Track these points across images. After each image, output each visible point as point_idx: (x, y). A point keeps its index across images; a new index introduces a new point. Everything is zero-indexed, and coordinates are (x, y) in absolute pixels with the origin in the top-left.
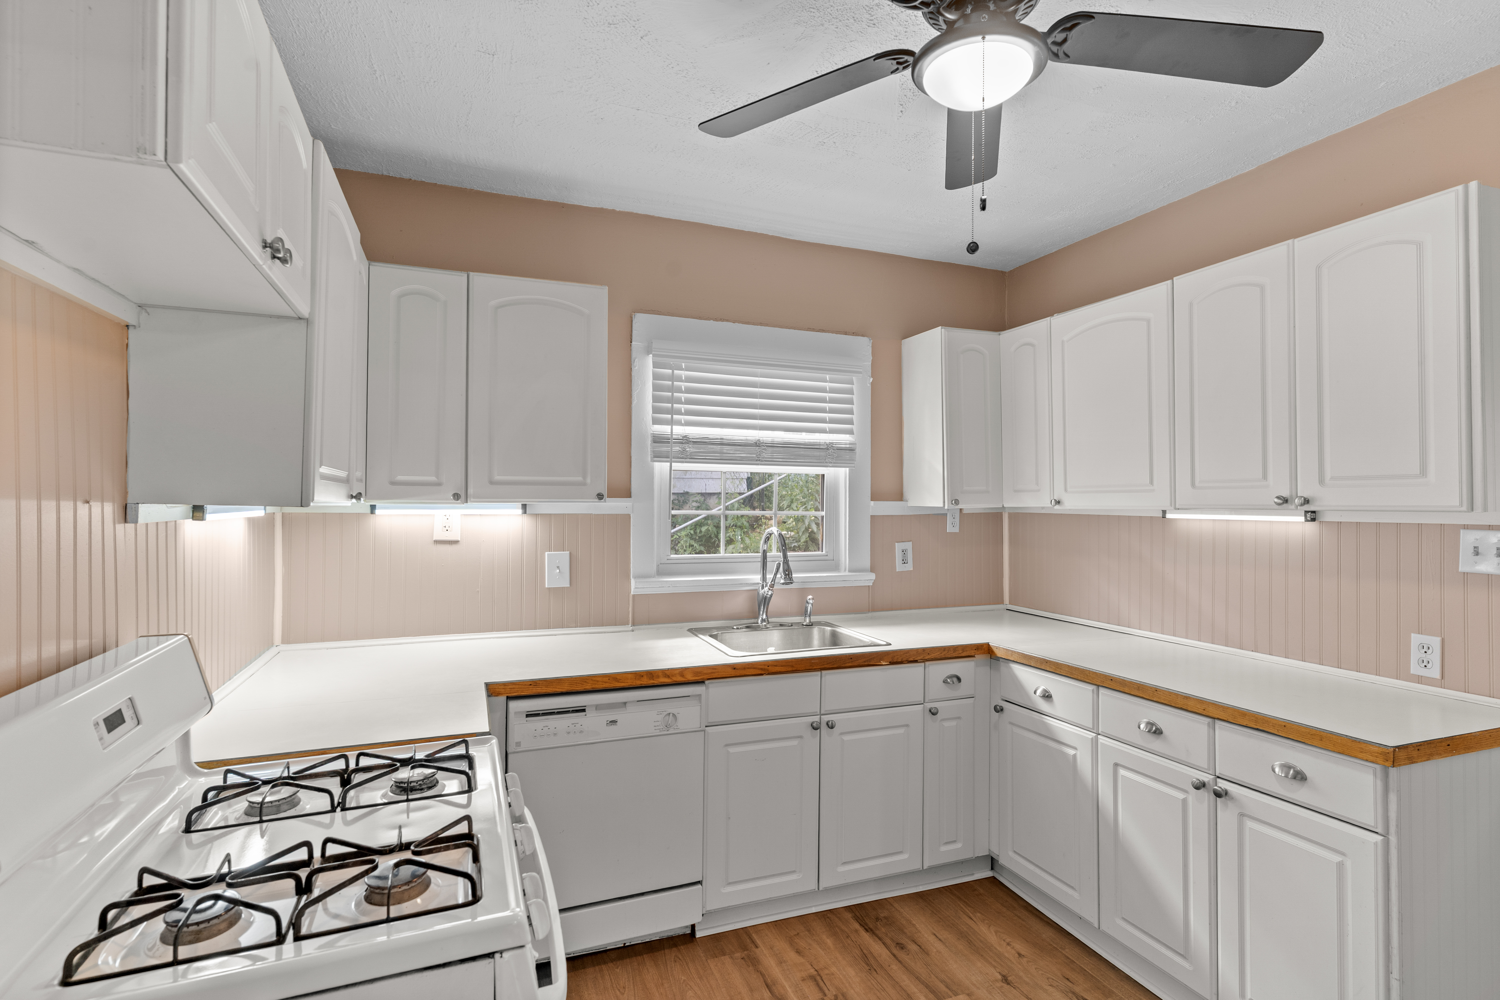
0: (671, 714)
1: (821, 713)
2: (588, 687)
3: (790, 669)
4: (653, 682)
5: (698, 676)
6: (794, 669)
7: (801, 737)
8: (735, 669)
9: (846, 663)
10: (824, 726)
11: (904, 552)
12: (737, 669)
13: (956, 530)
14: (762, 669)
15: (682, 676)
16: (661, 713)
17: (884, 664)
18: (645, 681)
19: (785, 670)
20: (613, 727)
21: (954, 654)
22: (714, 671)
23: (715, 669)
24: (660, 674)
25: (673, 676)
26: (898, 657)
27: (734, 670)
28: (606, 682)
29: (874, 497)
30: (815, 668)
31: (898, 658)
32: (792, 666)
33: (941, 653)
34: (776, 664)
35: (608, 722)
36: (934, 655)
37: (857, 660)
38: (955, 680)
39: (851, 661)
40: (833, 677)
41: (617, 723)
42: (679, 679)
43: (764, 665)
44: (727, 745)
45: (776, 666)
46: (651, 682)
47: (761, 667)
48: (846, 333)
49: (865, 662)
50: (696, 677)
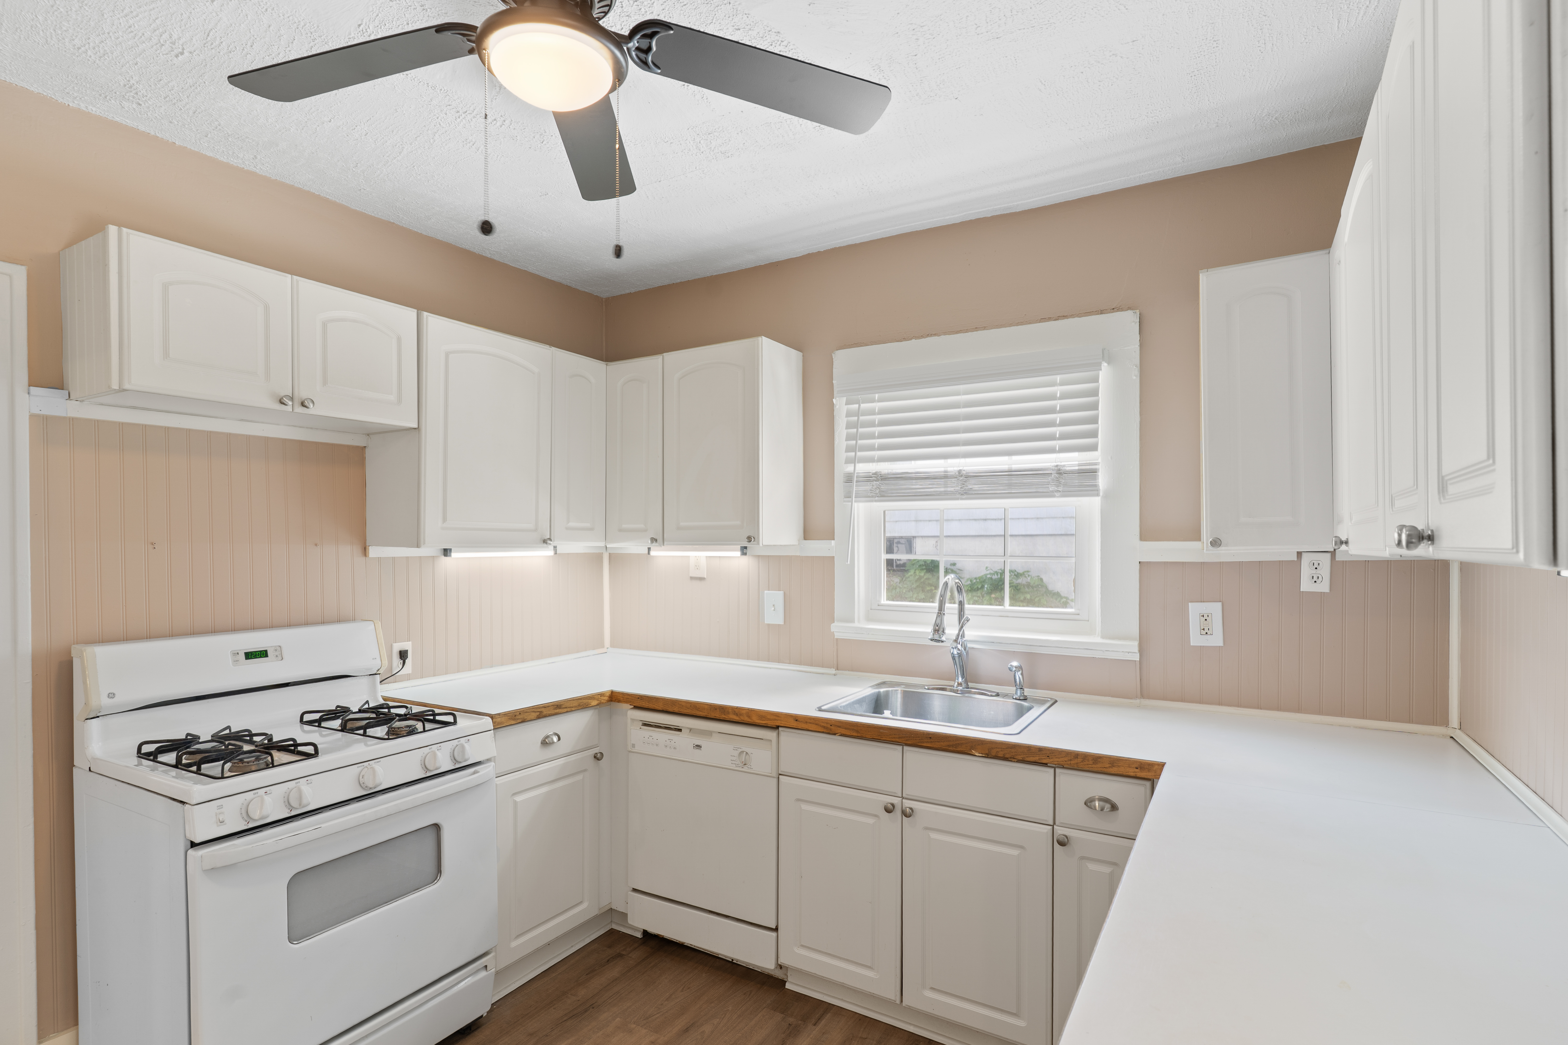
0: (745, 753)
1: (901, 796)
2: (676, 710)
3: (855, 734)
4: (724, 716)
5: (763, 720)
6: (859, 735)
7: (876, 816)
8: (797, 720)
9: (923, 742)
10: (898, 812)
11: (1204, 617)
12: (799, 721)
13: (1324, 587)
14: (824, 727)
15: (749, 717)
16: (737, 749)
17: (977, 754)
18: (717, 715)
19: (849, 734)
20: (697, 751)
21: (1093, 766)
22: (777, 718)
23: (778, 716)
24: (730, 711)
25: (741, 715)
26: (998, 750)
27: (796, 722)
28: (688, 708)
29: (1145, 535)
30: (884, 739)
31: (998, 752)
32: (857, 732)
33: (1071, 760)
34: (839, 725)
35: (694, 745)
36: (1057, 760)
37: (938, 742)
38: (1107, 806)
39: (929, 741)
40: (916, 757)
41: (702, 748)
42: (747, 719)
43: (827, 723)
44: (798, 800)
45: (839, 727)
46: (723, 716)
47: (825, 725)
48: (1102, 312)
49: (949, 746)
50: (761, 720)
